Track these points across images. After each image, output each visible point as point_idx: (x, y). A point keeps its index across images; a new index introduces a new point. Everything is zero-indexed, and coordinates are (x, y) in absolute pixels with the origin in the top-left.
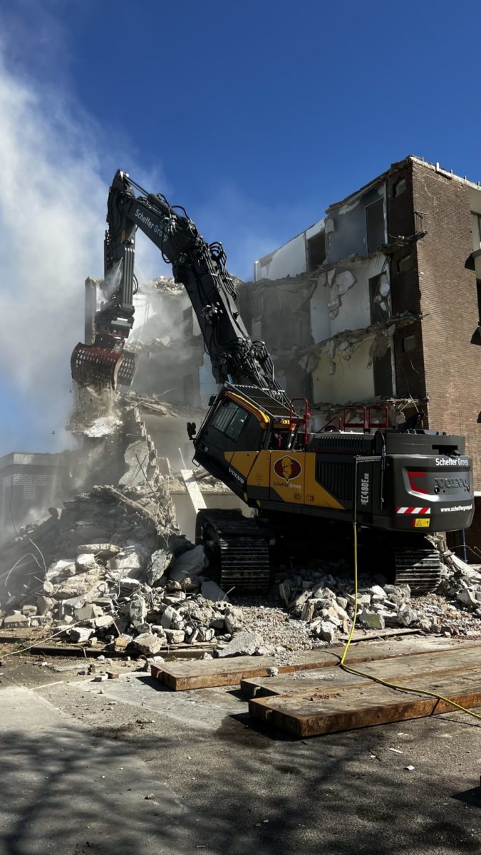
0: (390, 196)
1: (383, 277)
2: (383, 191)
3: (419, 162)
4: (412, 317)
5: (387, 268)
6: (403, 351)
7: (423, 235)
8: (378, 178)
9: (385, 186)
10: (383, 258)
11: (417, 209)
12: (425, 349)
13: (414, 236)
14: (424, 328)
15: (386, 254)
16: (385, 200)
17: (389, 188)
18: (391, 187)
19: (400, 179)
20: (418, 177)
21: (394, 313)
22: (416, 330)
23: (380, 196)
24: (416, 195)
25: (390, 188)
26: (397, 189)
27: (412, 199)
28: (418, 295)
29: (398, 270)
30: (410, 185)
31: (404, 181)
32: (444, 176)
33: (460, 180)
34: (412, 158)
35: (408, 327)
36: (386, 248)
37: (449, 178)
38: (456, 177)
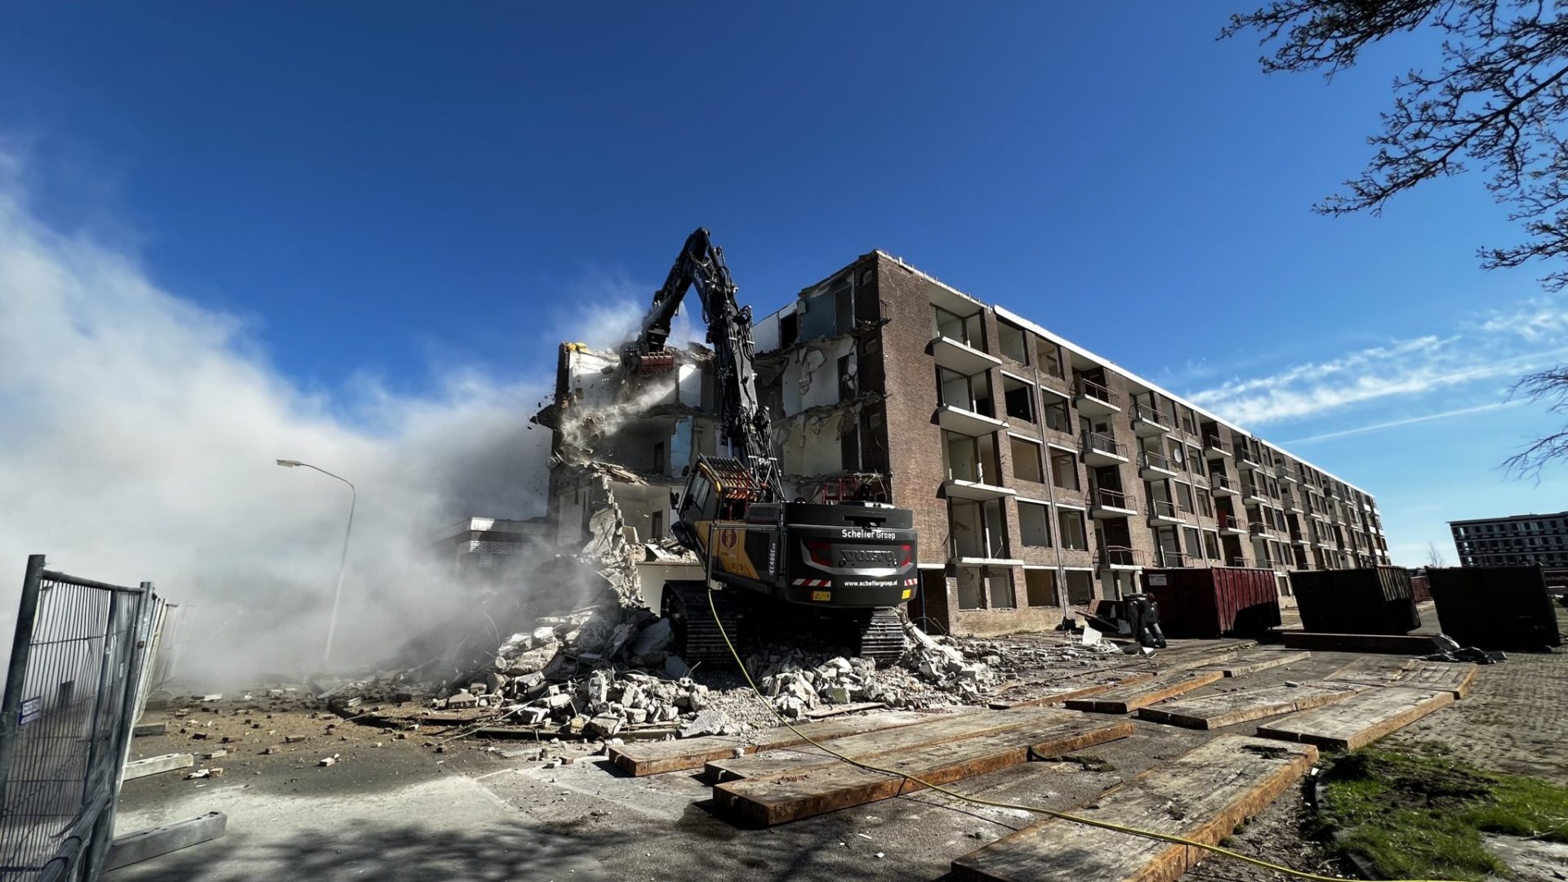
0: (857, 284)
1: (851, 358)
2: (851, 279)
3: (884, 255)
4: (877, 397)
5: (854, 350)
6: (869, 427)
7: (887, 321)
8: (847, 268)
9: (853, 275)
10: (851, 340)
11: (882, 297)
12: (889, 426)
13: (880, 322)
14: (888, 406)
15: (853, 337)
16: (853, 288)
19: (867, 270)
20: (883, 269)
21: (860, 392)
22: (880, 408)
23: (848, 284)
24: (881, 285)
25: (858, 277)
26: (864, 278)
27: (877, 288)
28: (883, 376)
29: (865, 352)
30: (875, 275)
31: (870, 272)
32: (906, 270)
33: (921, 274)
34: (878, 252)
35: (874, 405)
36: (853, 330)
37: (911, 272)
38: (916, 272)
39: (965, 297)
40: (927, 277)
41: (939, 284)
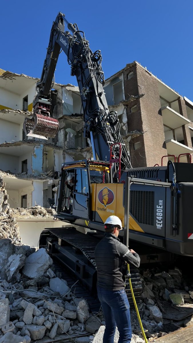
0: (126, 79)
1: (124, 115)
2: (122, 78)
3: (139, 64)
4: (139, 133)
5: (125, 112)
6: (134, 149)
7: (143, 95)
8: (119, 72)
9: (123, 75)
10: (123, 107)
11: (139, 84)
12: (146, 148)
13: (138, 96)
14: (145, 138)
15: (124, 105)
16: (123, 81)
17: (125, 75)
18: (126, 75)
19: (130, 72)
20: (139, 71)
21: (129, 132)
22: (141, 139)
23: (120, 80)
24: (138, 78)
26: (129, 76)
27: (137, 80)
28: (141, 123)
29: (131, 112)
30: (135, 74)
31: (132, 73)
32: (149, 73)
33: (154, 76)
34: (136, 62)
35: (137, 138)
36: (125, 101)
37: (150, 75)
38: (152, 75)
39: (173, 90)
40: (157, 79)
41: (162, 82)
